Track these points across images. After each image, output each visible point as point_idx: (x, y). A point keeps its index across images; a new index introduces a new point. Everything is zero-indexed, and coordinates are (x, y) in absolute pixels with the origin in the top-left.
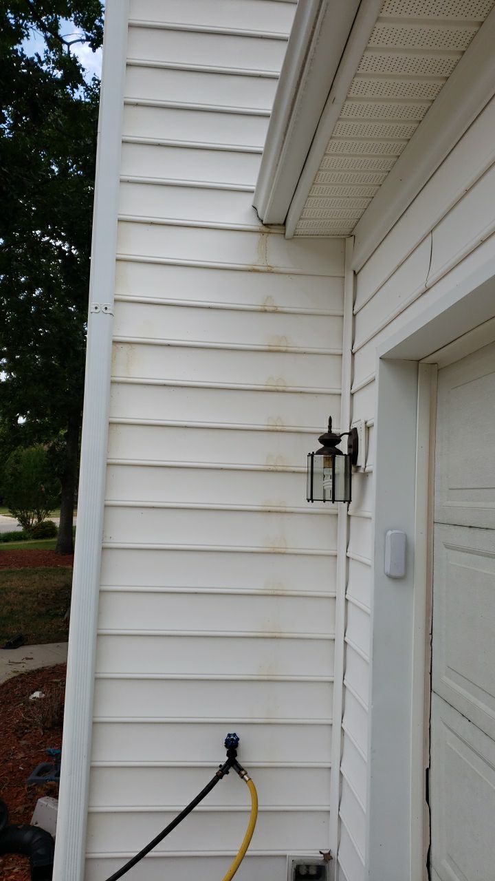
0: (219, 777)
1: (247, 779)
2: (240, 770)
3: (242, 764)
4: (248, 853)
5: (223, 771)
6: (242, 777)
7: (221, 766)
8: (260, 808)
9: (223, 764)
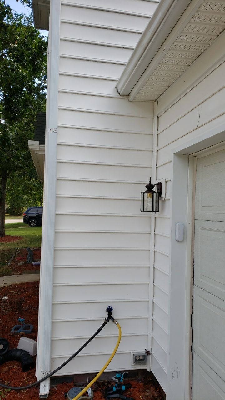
0: (105, 323)
1: (117, 324)
2: (114, 320)
3: (114, 318)
4: (117, 353)
5: (106, 321)
6: (115, 323)
7: (105, 319)
8: (122, 335)
9: (106, 318)
